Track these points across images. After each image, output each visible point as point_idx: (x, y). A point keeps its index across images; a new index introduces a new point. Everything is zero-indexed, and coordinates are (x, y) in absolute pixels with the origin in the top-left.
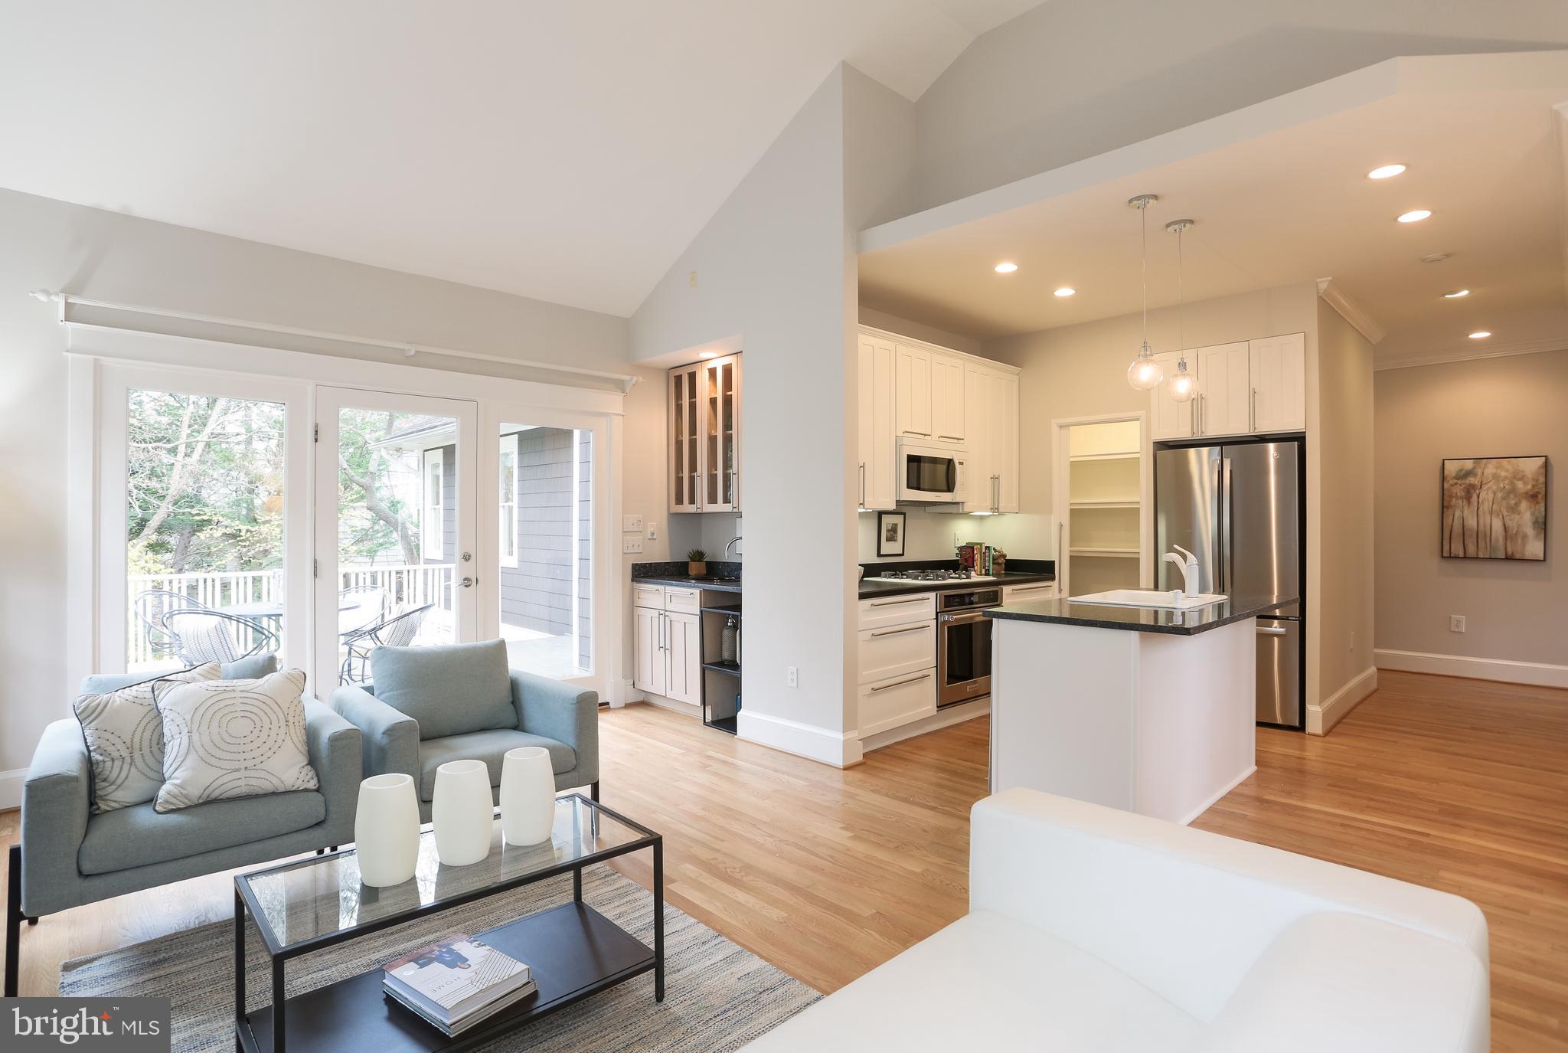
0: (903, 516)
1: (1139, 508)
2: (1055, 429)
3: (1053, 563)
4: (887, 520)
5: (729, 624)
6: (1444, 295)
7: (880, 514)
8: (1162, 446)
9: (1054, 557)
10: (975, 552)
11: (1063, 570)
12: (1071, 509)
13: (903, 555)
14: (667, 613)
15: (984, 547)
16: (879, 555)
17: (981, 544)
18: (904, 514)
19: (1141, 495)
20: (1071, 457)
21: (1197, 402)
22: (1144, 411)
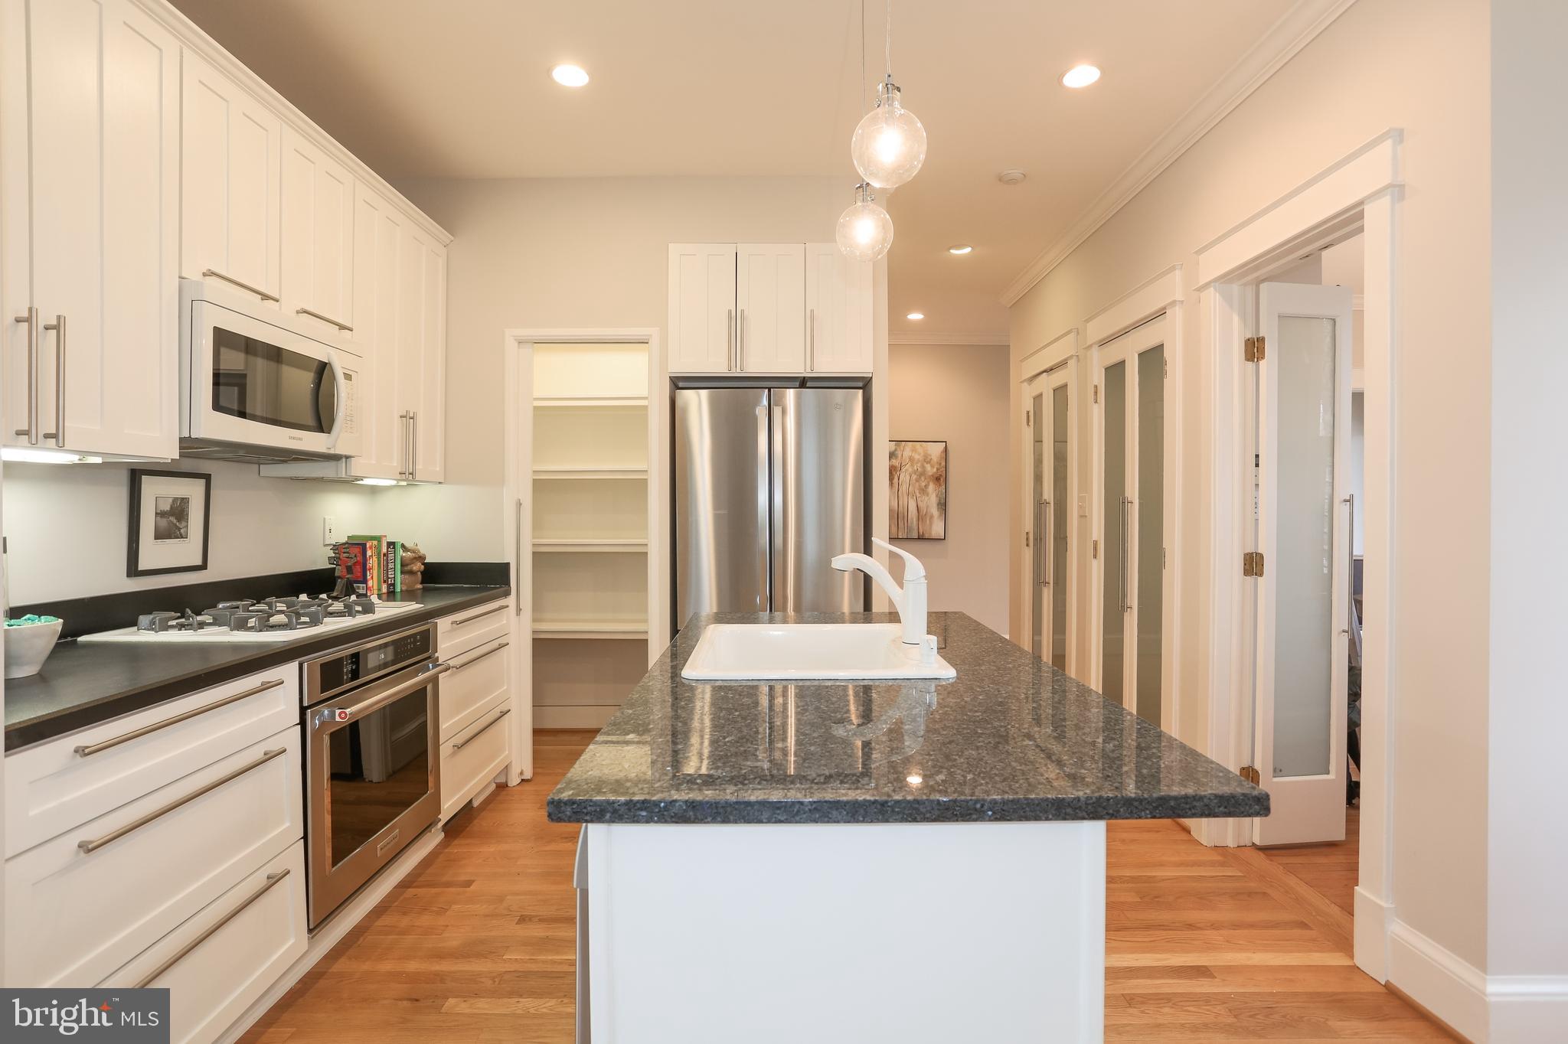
0: (202, 482)
1: (646, 479)
2: (510, 344)
3: (508, 564)
4: (156, 493)
6: (950, 248)
7: (136, 475)
8: (678, 385)
9: (509, 557)
10: (369, 553)
11: (523, 578)
12: (534, 479)
13: (204, 566)
15: (384, 545)
16: (133, 570)
17: (378, 539)
18: (207, 478)
19: (650, 457)
20: (535, 399)
21: (736, 322)
22: (658, 328)
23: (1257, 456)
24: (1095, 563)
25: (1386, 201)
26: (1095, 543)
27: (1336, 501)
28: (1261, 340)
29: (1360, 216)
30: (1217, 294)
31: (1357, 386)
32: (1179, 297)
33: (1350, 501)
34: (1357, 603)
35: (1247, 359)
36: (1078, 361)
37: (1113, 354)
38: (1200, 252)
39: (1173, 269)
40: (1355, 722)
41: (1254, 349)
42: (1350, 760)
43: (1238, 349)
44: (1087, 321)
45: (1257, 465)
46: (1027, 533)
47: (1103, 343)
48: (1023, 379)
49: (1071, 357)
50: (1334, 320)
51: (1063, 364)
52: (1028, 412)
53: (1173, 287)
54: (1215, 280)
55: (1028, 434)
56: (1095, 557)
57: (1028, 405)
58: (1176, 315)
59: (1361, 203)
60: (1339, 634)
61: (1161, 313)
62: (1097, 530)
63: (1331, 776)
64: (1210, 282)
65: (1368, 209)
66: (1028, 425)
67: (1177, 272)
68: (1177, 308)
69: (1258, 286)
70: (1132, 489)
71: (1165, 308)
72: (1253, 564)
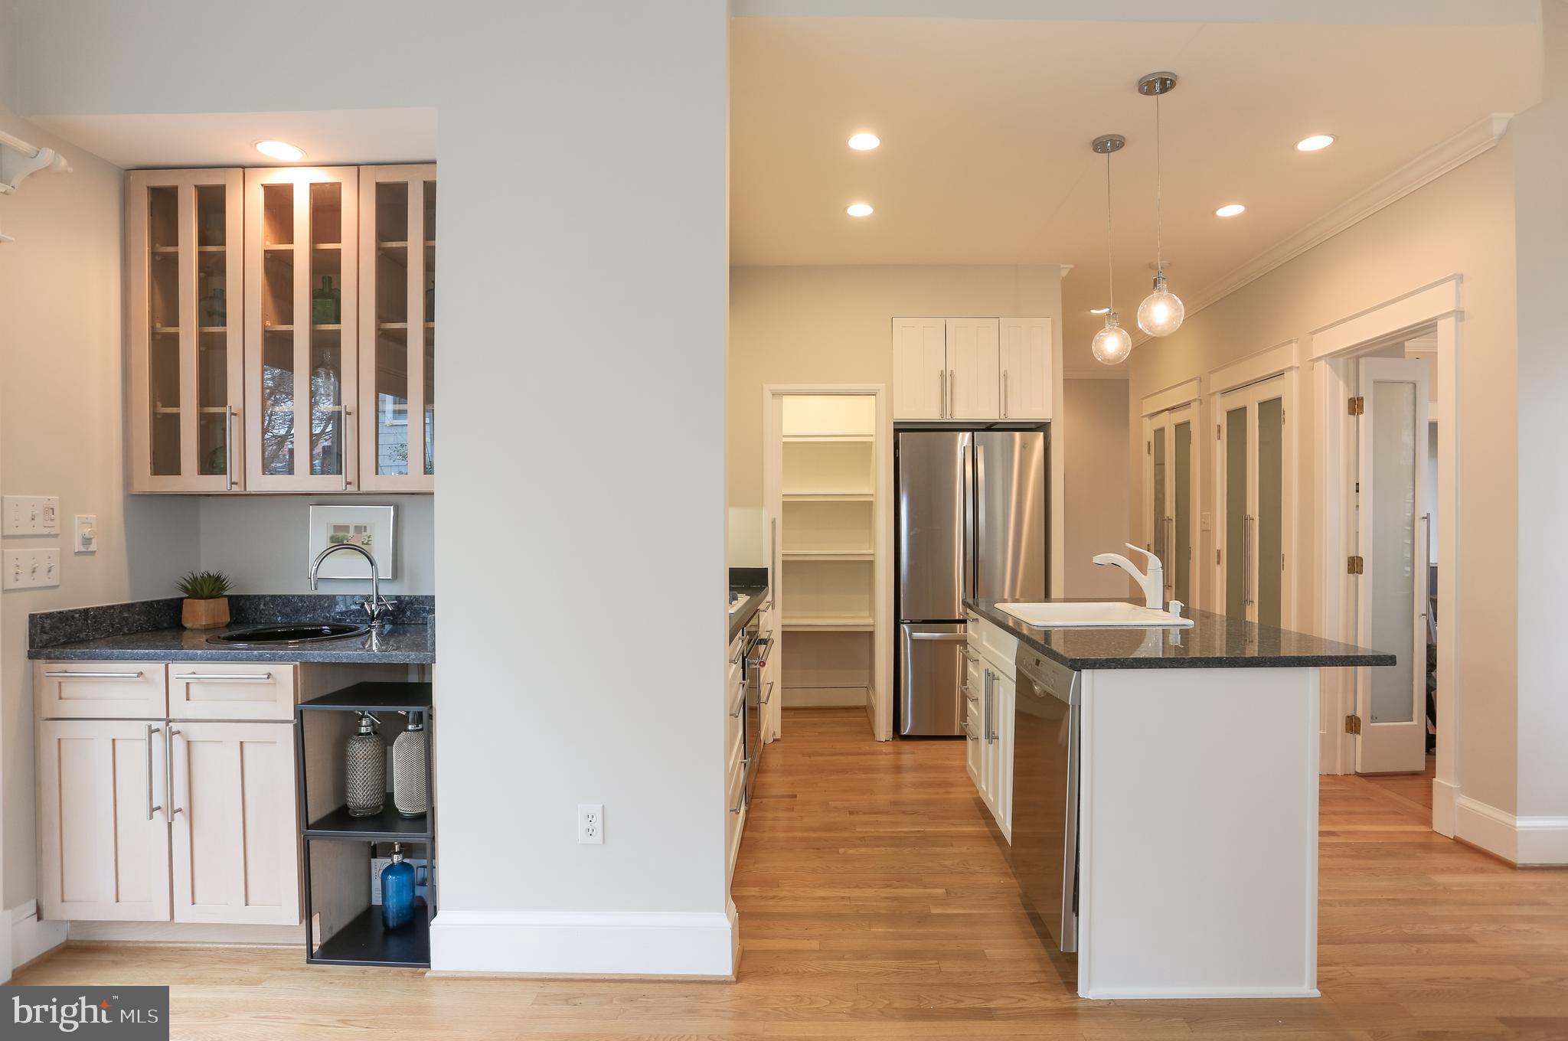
1: (872, 502)
2: (768, 395)
3: (766, 570)
5: (363, 730)
8: (901, 429)
9: (766, 564)
11: (777, 580)
12: (783, 502)
14: (175, 726)
19: (877, 485)
20: (784, 436)
21: (946, 380)
22: (884, 384)
23: (1358, 484)
24: (1218, 568)
25: (1452, 320)
26: (1219, 552)
27: (1417, 518)
28: (1361, 399)
29: (1436, 325)
30: (1328, 366)
31: (1431, 418)
32: (1295, 363)
33: (1427, 518)
34: (1433, 602)
35: (1350, 414)
36: (1201, 403)
37: (1235, 401)
38: (1314, 333)
39: (1291, 342)
40: (1432, 687)
41: (1355, 406)
42: (1428, 718)
43: (1343, 406)
44: (1210, 373)
45: (1357, 491)
46: (1148, 545)
47: (1225, 392)
48: (1144, 414)
49: (1195, 400)
50: (1415, 385)
51: (1187, 405)
52: (1149, 443)
53: (1290, 356)
54: (1326, 356)
55: (1149, 462)
56: (1218, 563)
57: (1149, 436)
58: (1293, 378)
59: (1436, 318)
60: (1420, 616)
61: (1281, 374)
62: (1220, 540)
63: (1414, 723)
64: (1323, 356)
65: (1440, 323)
66: (1149, 453)
67: (1294, 345)
68: (1294, 372)
69: (1358, 358)
70: (1253, 508)
71: (1283, 370)
72: (1355, 565)
